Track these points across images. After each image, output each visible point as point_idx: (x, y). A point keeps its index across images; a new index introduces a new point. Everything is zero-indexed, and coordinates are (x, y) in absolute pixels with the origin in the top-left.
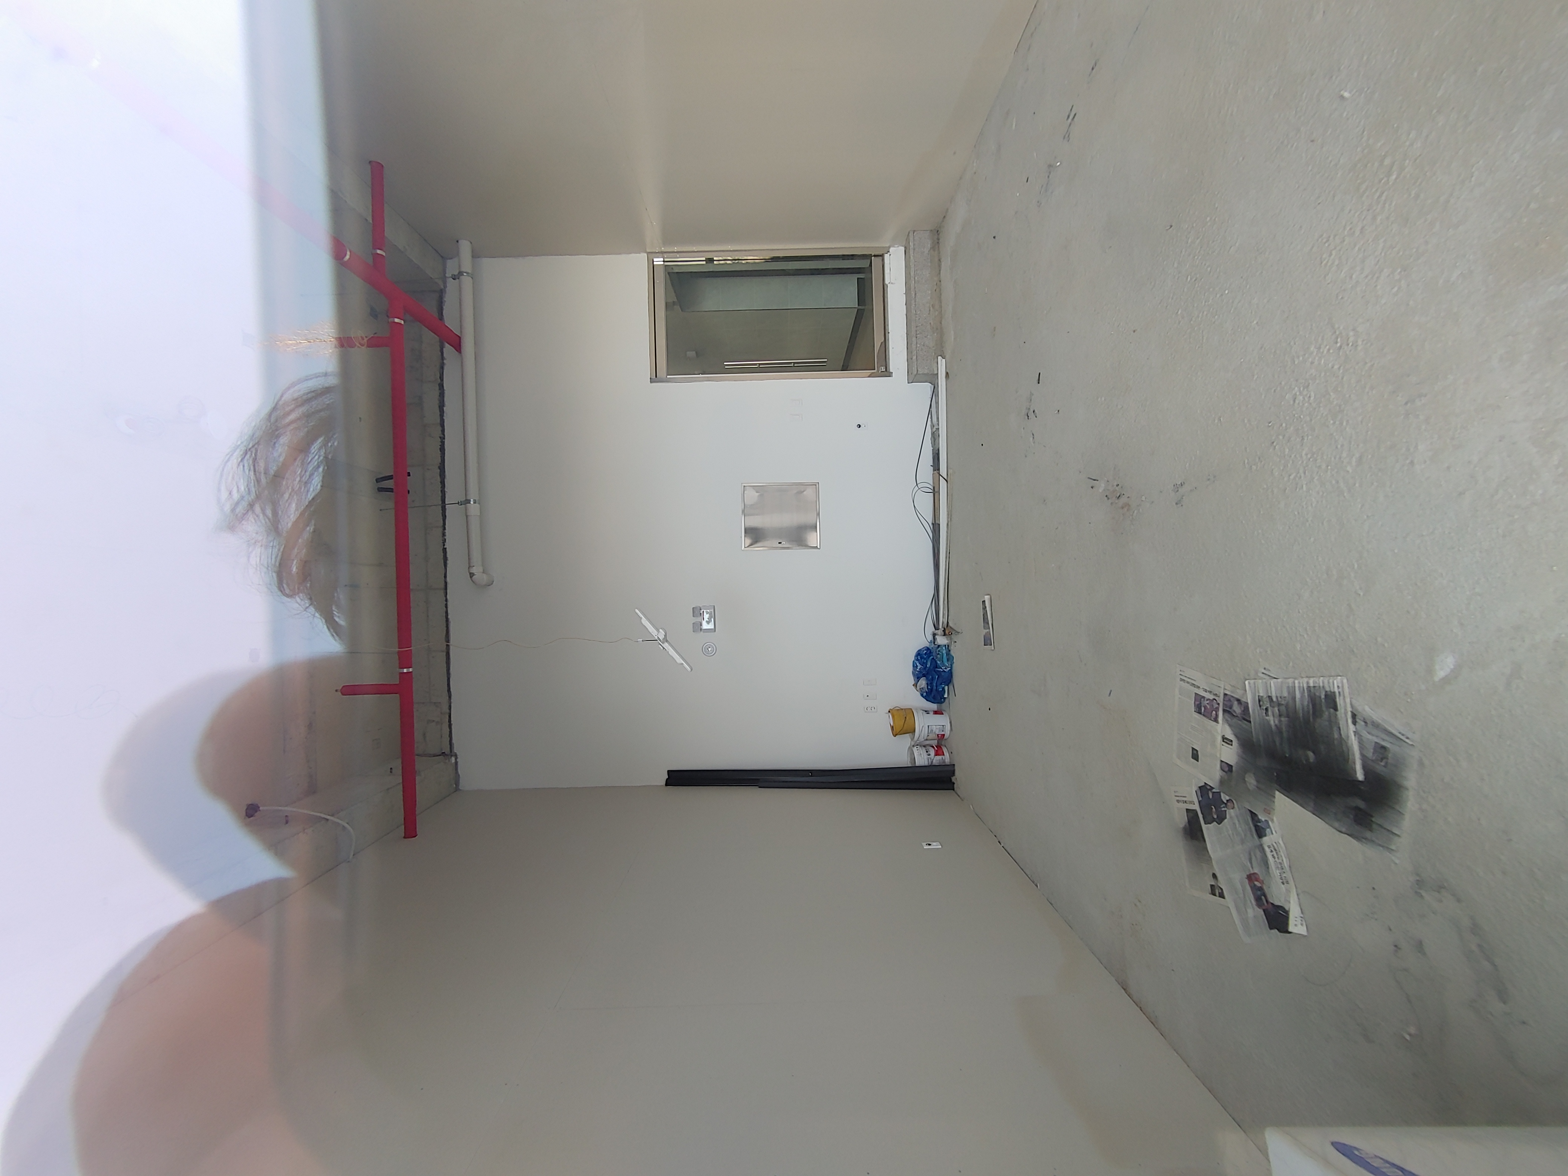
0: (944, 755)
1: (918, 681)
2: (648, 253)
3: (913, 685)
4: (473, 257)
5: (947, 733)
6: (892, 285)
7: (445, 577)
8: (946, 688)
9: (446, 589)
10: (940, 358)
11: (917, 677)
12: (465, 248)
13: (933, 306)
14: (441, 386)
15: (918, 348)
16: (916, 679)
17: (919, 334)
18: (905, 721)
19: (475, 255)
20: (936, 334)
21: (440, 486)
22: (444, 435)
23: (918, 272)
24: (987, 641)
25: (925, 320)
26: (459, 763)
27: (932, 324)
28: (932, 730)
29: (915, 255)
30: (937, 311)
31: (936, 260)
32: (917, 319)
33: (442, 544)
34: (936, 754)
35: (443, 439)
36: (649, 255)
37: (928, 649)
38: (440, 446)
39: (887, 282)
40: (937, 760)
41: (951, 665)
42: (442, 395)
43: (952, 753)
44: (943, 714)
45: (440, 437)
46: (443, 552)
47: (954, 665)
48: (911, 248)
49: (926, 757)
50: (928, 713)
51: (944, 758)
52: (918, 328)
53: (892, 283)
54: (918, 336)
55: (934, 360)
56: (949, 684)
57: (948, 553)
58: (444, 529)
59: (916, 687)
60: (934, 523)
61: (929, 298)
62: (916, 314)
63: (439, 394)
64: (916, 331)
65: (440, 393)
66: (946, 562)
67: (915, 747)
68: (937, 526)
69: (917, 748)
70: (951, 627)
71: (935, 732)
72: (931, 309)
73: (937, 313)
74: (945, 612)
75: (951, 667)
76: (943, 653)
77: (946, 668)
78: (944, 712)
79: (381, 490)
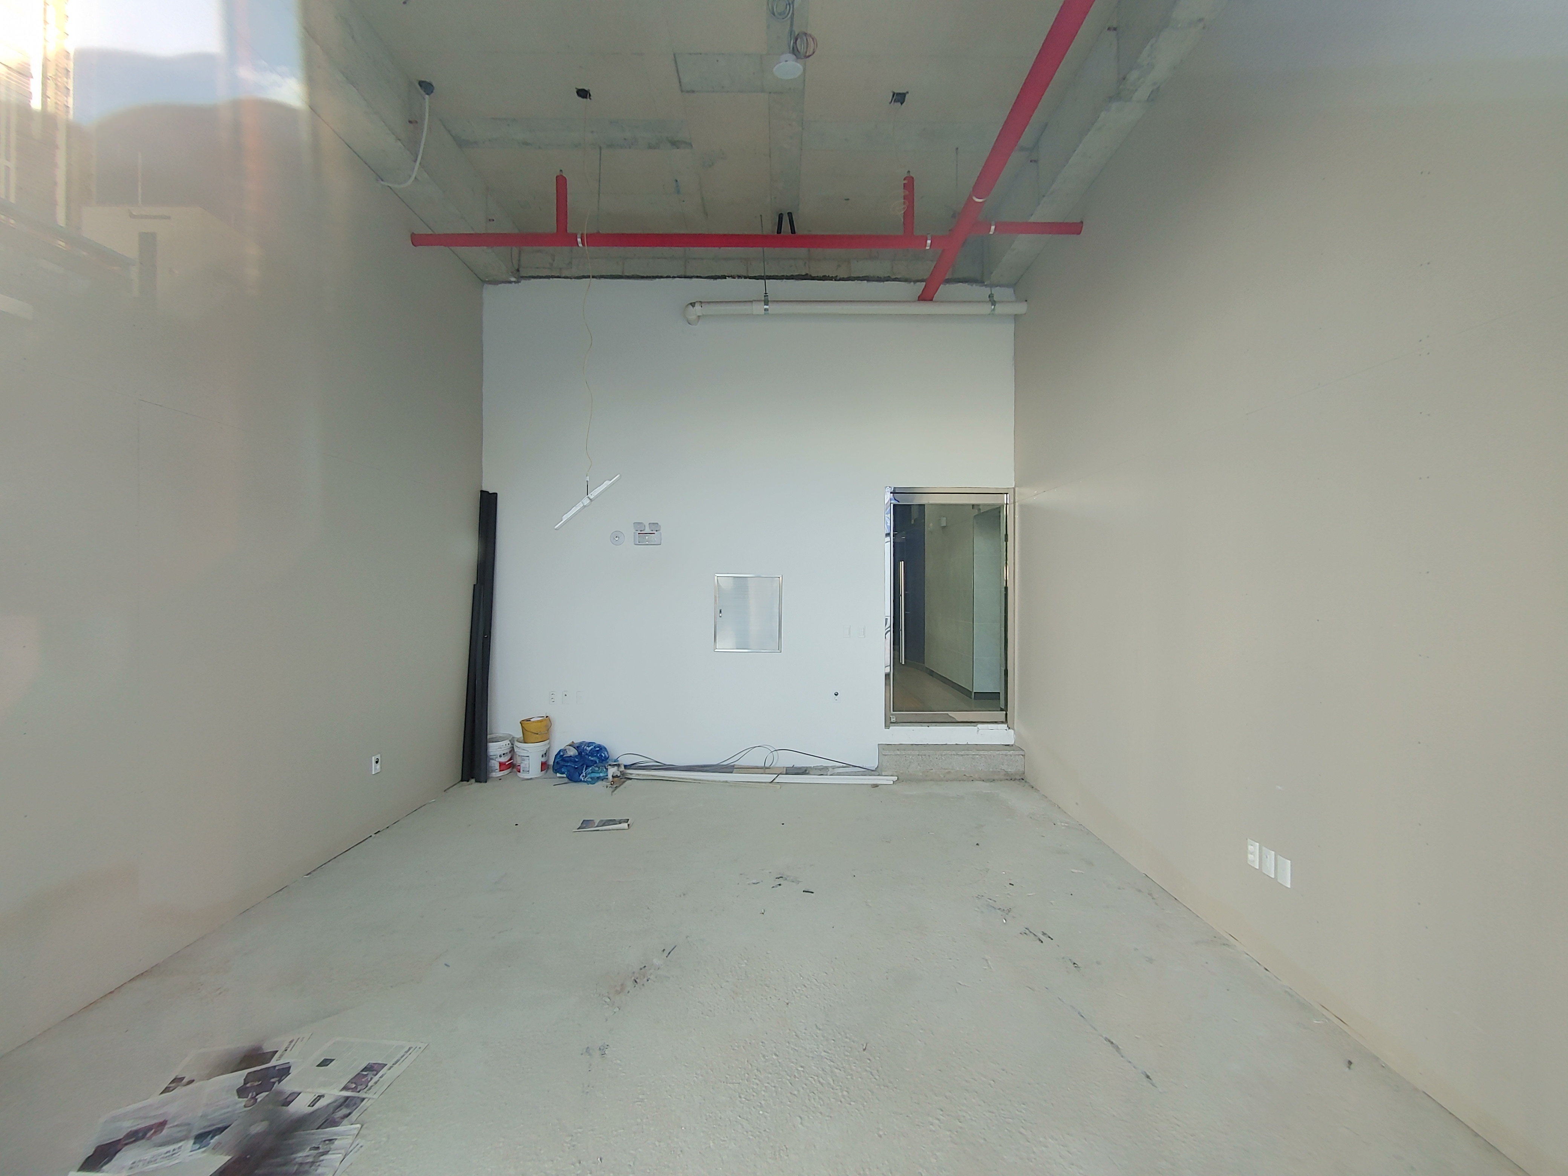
0: (500, 771)
1: (574, 748)
2: (1014, 489)
3: (573, 742)
4: (1016, 315)
5: (522, 775)
6: (976, 731)
7: (697, 277)
8: (565, 776)
9: (685, 277)
10: (895, 778)
11: (578, 747)
12: (1021, 308)
13: (949, 773)
14: (888, 279)
15: (907, 756)
16: (577, 745)
17: (922, 757)
18: (535, 733)
19: (1016, 317)
20: (921, 774)
21: (788, 275)
22: (839, 280)
23: (983, 758)
24: (586, 824)
25: (935, 765)
26: (510, 285)
27: (931, 771)
28: (524, 761)
29: (1000, 756)
30: (944, 777)
31: (996, 777)
32: (937, 756)
33: (730, 275)
34: (501, 764)
35: (836, 279)
36: (1013, 489)
37: (606, 758)
38: (829, 276)
39: (980, 726)
40: (494, 763)
41: (586, 782)
42: (879, 279)
43: (500, 779)
44: (541, 771)
45: (837, 276)
46: (722, 276)
47: (585, 785)
48: (1007, 752)
49: (499, 753)
50: (542, 756)
51: (497, 771)
52: (928, 757)
53: (978, 731)
54: (920, 757)
55: (896, 772)
56: (568, 778)
57: (699, 781)
58: (745, 277)
59: (570, 745)
60: (735, 767)
61: (958, 769)
62: (941, 755)
63: (880, 276)
64: (925, 755)
65: (881, 278)
66: (690, 779)
67: (509, 742)
68: (731, 770)
69: (509, 744)
70: (624, 782)
71: (522, 763)
72: (947, 771)
73: (942, 776)
74: (641, 776)
75: (584, 781)
76: (599, 773)
77: (583, 776)
78: (543, 772)
79: (781, 217)
